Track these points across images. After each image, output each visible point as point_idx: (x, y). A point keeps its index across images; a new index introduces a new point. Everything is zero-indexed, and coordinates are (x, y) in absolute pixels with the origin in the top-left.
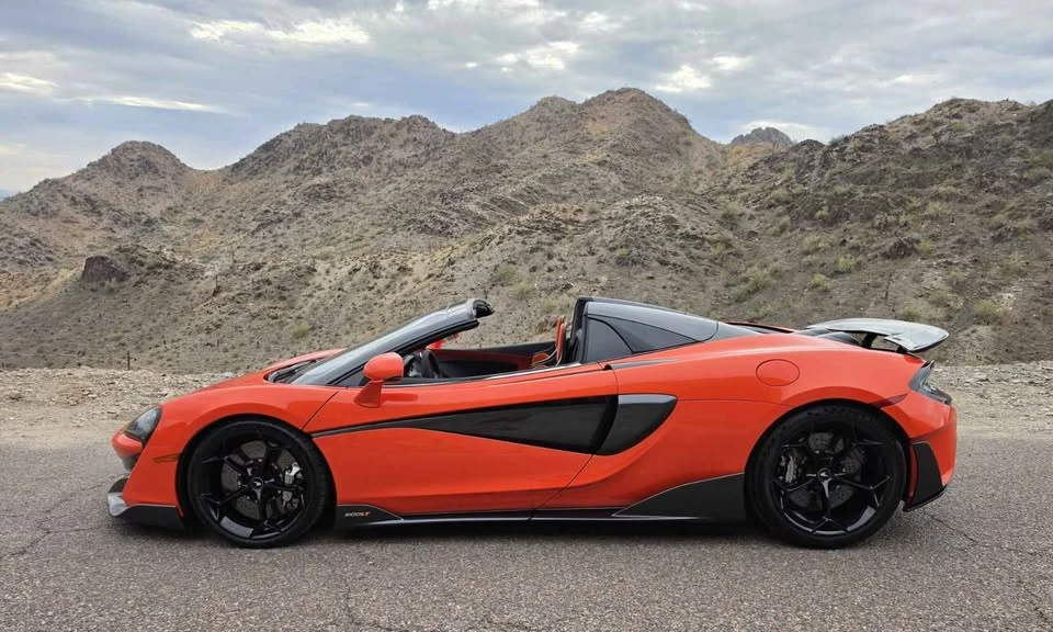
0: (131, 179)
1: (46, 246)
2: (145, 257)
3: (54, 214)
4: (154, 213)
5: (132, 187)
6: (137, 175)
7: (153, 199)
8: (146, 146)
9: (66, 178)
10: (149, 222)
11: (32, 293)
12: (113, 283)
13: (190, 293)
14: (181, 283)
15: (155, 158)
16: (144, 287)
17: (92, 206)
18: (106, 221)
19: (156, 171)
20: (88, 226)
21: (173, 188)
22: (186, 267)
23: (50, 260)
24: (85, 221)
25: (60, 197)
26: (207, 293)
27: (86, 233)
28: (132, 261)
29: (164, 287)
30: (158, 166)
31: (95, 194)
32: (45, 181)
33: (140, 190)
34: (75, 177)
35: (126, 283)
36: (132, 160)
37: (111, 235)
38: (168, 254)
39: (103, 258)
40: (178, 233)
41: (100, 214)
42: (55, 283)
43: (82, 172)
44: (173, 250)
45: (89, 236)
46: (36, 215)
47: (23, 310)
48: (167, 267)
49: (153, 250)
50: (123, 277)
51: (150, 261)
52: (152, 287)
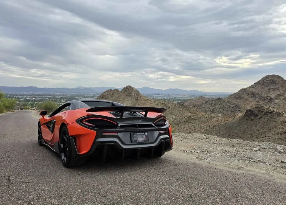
0: (267, 86)
1: (239, 107)
2: (264, 110)
3: (243, 98)
4: (273, 96)
5: (266, 89)
6: (269, 85)
7: (273, 92)
8: (273, 76)
9: (247, 88)
10: (271, 99)
11: (230, 120)
12: (252, 118)
13: (277, 121)
14: (274, 118)
15: (275, 79)
16: (262, 119)
17: (254, 95)
18: (257, 99)
19: (275, 83)
20: (251, 101)
21: (280, 88)
22: (277, 113)
23: (239, 111)
24: (251, 100)
25: (245, 93)
26: (283, 121)
27: (250, 103)
28: (260, 111)
29: (268, 119)
30: (276, 82)
31: (255, 92)
32: (242, 89)
33: (269, 90)
34: (250, 87)
35: (257, 118)
36: (268, 81)
37: (258, 103)
38: (271, 109)
39: (251, 110)
40: (280, 103)
41: (256, 97)
42: (237, 117)
43: (252, 86)
44: (273, 108)
45: (251, 104)
46: (238, 98)
47: (227, 124)
48: (271, 113)
49: (267, 108)
50: (256, 116)
51: (265, 111)
52: (265, 119)
